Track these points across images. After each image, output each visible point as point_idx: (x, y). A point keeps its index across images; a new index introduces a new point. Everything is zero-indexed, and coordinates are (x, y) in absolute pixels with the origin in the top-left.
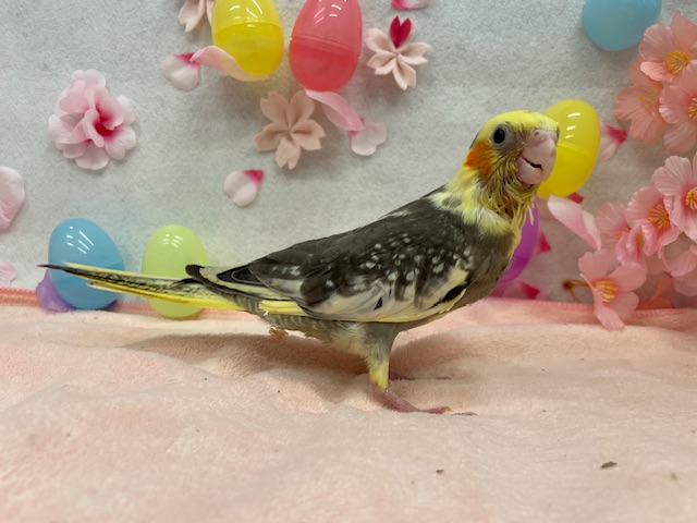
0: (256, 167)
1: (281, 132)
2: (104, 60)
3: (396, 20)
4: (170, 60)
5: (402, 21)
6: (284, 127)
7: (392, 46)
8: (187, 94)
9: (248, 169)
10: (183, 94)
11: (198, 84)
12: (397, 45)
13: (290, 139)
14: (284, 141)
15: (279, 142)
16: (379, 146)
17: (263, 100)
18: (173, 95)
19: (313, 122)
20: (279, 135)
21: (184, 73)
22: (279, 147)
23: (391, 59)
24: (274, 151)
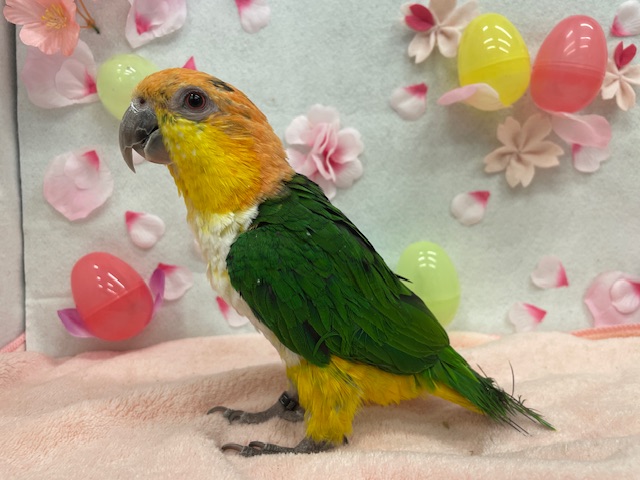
0: (482, 188)
1: (511, 153)
2: (329, 95)
3: (621, 45)
4: (399, 92)
5: (625, 46)
6: (514, 149)
7: (615, 69)
8: (412, 123)
9: (474, 190)
10: (408, 124)
11: (424, 113)
12: (619, 68)
13: (519, 160)
14: (514, 162)
15: (509, 164)
16: (602, 163)
17: (501, 126)
18: (399, 125)
19: (549, 143)
20: (508, 157)
21: (411, 103)
22: (509, 168)
23: (615, 80)
24: (503, 172)
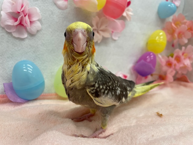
1: (95, 30)
5: (128, 1)
11: (67, 8)
13: (98, 32)
16: (118, 37)
21: (62, 3)
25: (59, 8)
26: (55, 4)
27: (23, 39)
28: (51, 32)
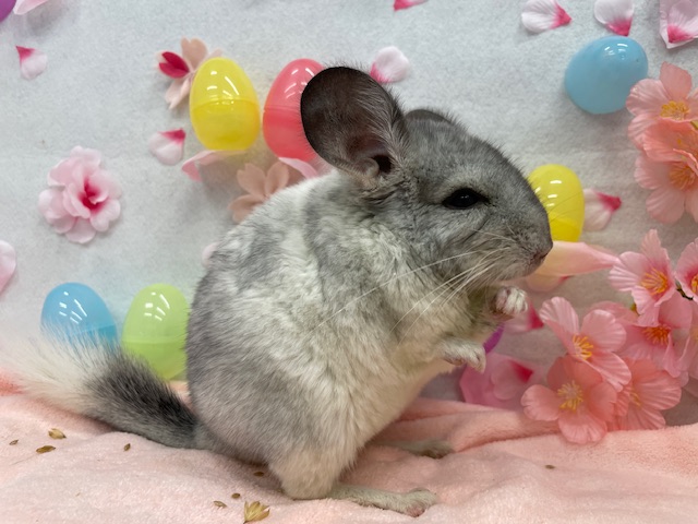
4: (156, 137)
8: (170, 168)
10: (166, 168)
11: (181, 158)
17: (240, 172)
18: (156, 168)
25: (164, 162)
26: (155, 155)
27: (86, 245)
28: (144, 224)
